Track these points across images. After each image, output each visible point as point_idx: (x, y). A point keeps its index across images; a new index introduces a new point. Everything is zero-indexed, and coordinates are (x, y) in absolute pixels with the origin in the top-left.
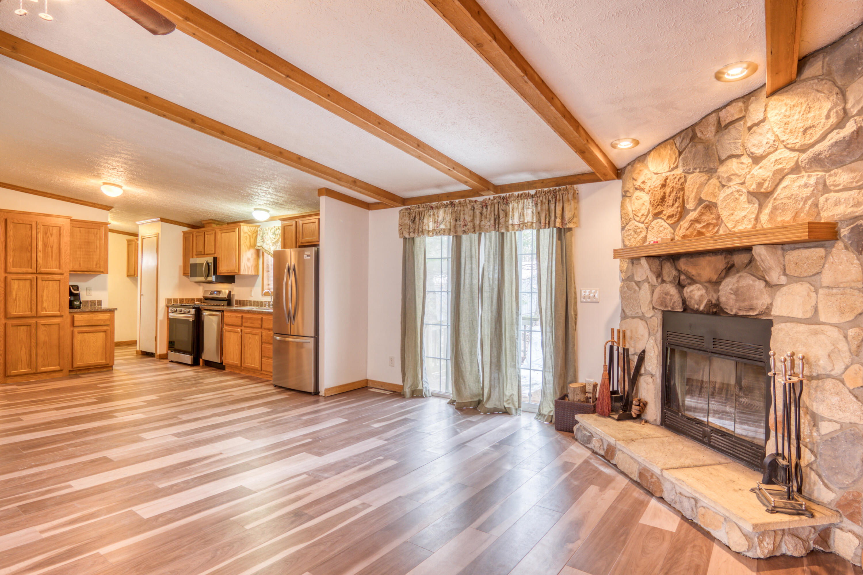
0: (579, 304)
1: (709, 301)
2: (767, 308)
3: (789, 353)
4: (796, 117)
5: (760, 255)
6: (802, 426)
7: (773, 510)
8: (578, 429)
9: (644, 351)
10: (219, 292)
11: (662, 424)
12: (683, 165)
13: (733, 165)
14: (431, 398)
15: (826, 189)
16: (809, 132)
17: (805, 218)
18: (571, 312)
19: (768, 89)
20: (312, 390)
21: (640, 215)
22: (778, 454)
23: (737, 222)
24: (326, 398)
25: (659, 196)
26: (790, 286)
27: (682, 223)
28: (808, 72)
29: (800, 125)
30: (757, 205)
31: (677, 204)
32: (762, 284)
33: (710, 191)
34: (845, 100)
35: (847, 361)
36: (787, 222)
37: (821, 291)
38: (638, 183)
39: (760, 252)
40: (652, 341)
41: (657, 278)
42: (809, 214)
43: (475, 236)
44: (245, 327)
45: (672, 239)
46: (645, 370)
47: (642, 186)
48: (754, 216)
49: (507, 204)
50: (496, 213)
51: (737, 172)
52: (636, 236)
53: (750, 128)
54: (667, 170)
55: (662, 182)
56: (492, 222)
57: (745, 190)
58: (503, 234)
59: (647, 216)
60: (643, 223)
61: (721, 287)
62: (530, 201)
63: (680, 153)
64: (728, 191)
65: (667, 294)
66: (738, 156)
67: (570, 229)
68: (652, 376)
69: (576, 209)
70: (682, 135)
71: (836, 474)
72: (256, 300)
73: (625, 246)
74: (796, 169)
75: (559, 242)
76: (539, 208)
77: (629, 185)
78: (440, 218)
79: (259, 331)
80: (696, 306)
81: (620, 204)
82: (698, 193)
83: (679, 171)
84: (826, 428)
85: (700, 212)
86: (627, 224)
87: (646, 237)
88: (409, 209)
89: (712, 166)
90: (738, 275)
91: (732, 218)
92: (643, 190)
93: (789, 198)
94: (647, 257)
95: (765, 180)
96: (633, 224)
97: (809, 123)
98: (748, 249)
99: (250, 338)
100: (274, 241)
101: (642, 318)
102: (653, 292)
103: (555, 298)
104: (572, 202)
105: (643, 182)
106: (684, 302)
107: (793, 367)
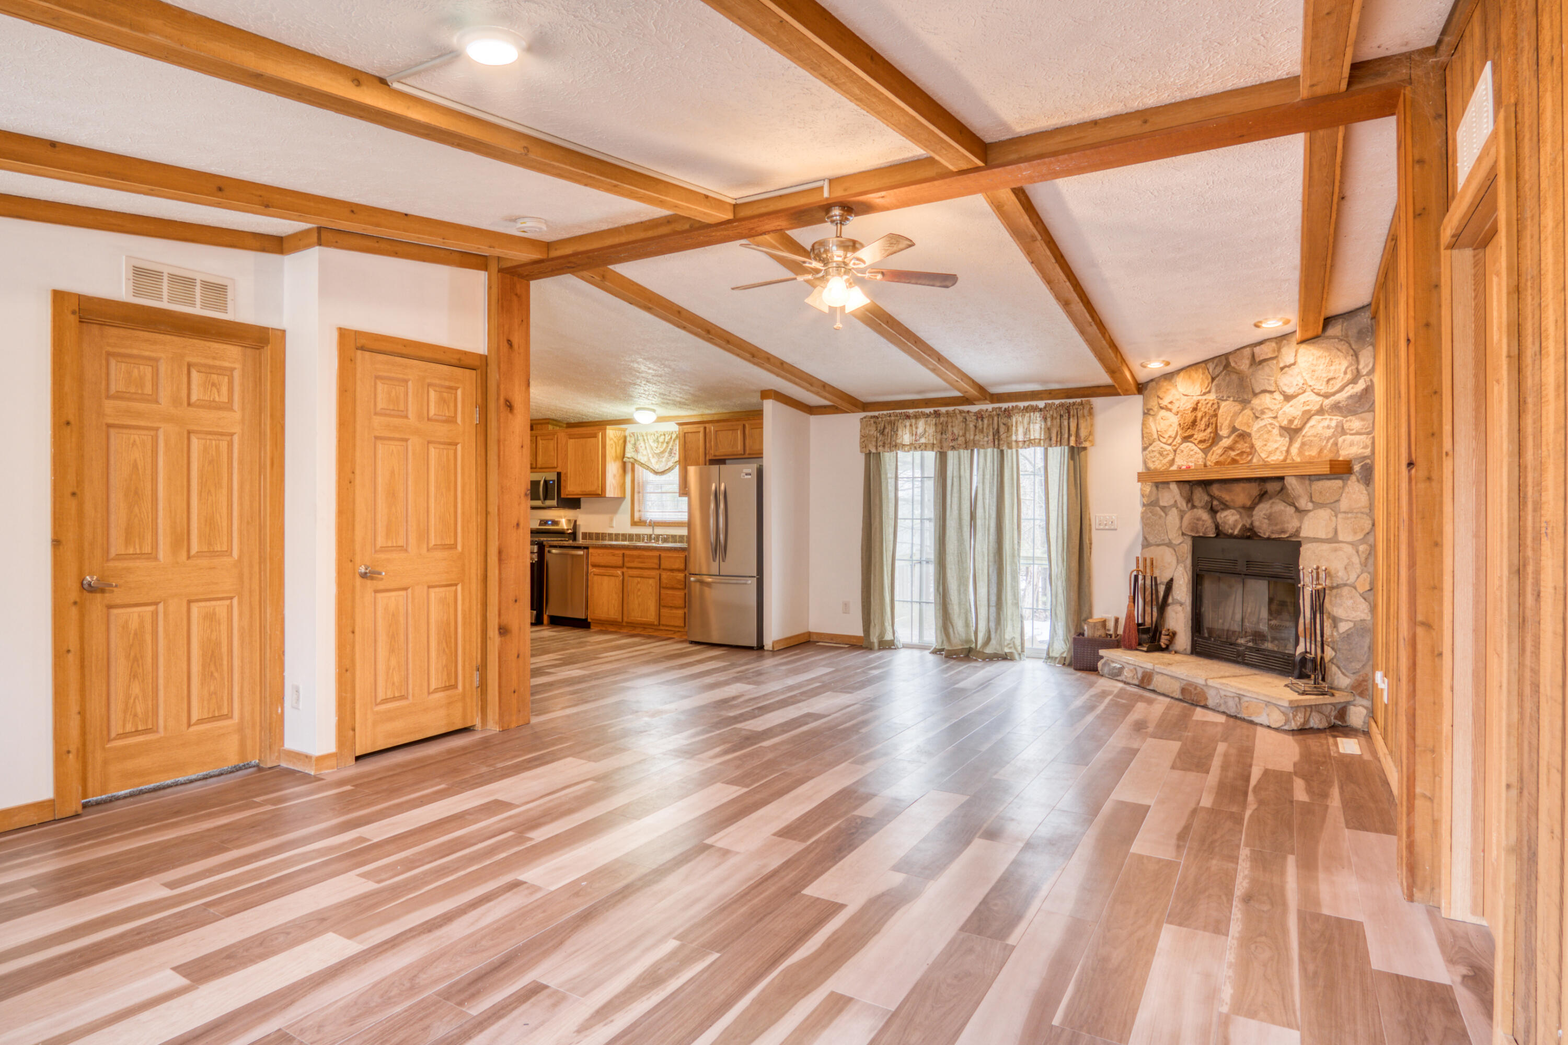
0: (1094, 532)
1: (1244, 525)
2: (1297, 531)
3: (1315, 567)
4: (1321, 367)
5: (1291, 485)
6: (1325, 629)
7: (1304, 693)
8: (1104, 664)
9: (1172, 580)
10: (555, 523)
11: (1192, 653)
12: (1216, 392)
13: (1266, 400)
14: (902, 650)
15: (1343, 432)
16: (1331, 382)
17: (1327, 455)
18: (1086, 541)
19: (1298, 336)
20: (754, 643)
21: (1166, 436)
22: (1306, 652)
23: (1270, 453)
24: (774, 652)
25: (1190, 418)
26: (1316, 511)
27: (1214, 449)
28: (1331, 331)
29: (1324, 375)
30: (1287, 439)
31: (1209, 430)
32: (1292, 510)
33: (1245, 421)
34: (1358, 362)
35: (1359, 571)
36: (1314, 457)
37: (1340, 516)
38: (1165, 402)
39: (1291, 482)
40: (1181, 569)
41: (1187, 503)
42: (1330, 451)
43: (965, 454)
44: (628, 568)
45: (1205, 466)
46: (1173, 599)
47: (1169, 406)
48: (1285, 449)
49: (1009, 416)
50: (996, 427)
51: (1270, 406)
52: (1161, 458)
53: (1282, 369)
54: (1199, 393)
55: (1193, 406)
56: (991, 437)
57: (1277, 424)
58: (1002, 451)
59: (1175, 438)
60: (1170, 445)
61: (1254, 513)
62: (1038, 414)
63: (1213, 379)
64: (1262, 423)
65: (1199, 519)
66: (1271, 392)
67: (1085, 449)
68: (1181, 604)
69: (1092, 425)
70: (1215, 361)
71: (1351, 662)
72: (621, 532)
73: (1148, 468)
74: (1321, 411)
75: (1072, 462)
76: (1049, 423)
77: (1153, 403)
78: (920, 430)
79: (654, 573)
80: (1230, 531)
81: (1141, 422)
82: (1232, 421)
83: (1212, 397)
84: (1343, 627)
85: (1234, 440)
86: (1150, 445)
87: (1173, 460)
88: (877, 417)
89: (1246, 397)
90: (1271, 501)
91: (1265, 448)
92: (1170, 410)
93: (1315, 436)
94: (1178, 482)
95: (1295, 418)
96: (1157, 445)
97: (1331, 375)
98: (1281, 479)
99: (638, 583)
100: (658, 451)
101: (1169, 545)
102: (1182, 518)
103: (1068, 525)
104: (1088, 418)
105: (1171, 403)
106: (1217, 527)
107: (1318, 578)
